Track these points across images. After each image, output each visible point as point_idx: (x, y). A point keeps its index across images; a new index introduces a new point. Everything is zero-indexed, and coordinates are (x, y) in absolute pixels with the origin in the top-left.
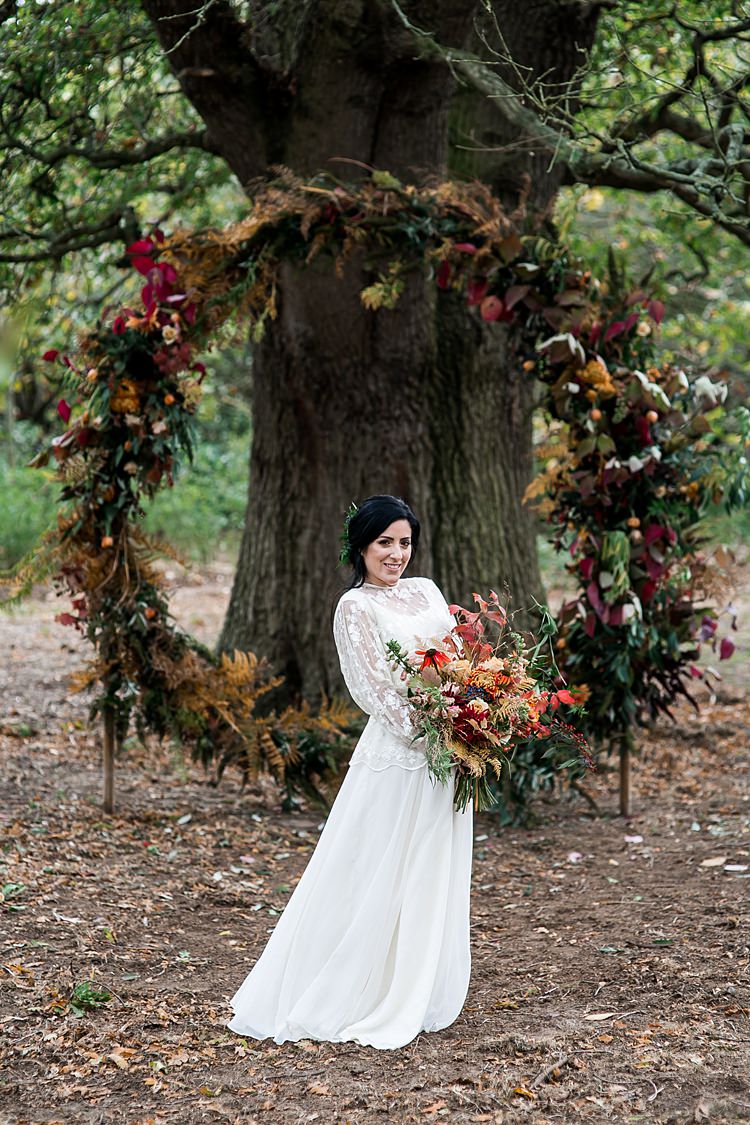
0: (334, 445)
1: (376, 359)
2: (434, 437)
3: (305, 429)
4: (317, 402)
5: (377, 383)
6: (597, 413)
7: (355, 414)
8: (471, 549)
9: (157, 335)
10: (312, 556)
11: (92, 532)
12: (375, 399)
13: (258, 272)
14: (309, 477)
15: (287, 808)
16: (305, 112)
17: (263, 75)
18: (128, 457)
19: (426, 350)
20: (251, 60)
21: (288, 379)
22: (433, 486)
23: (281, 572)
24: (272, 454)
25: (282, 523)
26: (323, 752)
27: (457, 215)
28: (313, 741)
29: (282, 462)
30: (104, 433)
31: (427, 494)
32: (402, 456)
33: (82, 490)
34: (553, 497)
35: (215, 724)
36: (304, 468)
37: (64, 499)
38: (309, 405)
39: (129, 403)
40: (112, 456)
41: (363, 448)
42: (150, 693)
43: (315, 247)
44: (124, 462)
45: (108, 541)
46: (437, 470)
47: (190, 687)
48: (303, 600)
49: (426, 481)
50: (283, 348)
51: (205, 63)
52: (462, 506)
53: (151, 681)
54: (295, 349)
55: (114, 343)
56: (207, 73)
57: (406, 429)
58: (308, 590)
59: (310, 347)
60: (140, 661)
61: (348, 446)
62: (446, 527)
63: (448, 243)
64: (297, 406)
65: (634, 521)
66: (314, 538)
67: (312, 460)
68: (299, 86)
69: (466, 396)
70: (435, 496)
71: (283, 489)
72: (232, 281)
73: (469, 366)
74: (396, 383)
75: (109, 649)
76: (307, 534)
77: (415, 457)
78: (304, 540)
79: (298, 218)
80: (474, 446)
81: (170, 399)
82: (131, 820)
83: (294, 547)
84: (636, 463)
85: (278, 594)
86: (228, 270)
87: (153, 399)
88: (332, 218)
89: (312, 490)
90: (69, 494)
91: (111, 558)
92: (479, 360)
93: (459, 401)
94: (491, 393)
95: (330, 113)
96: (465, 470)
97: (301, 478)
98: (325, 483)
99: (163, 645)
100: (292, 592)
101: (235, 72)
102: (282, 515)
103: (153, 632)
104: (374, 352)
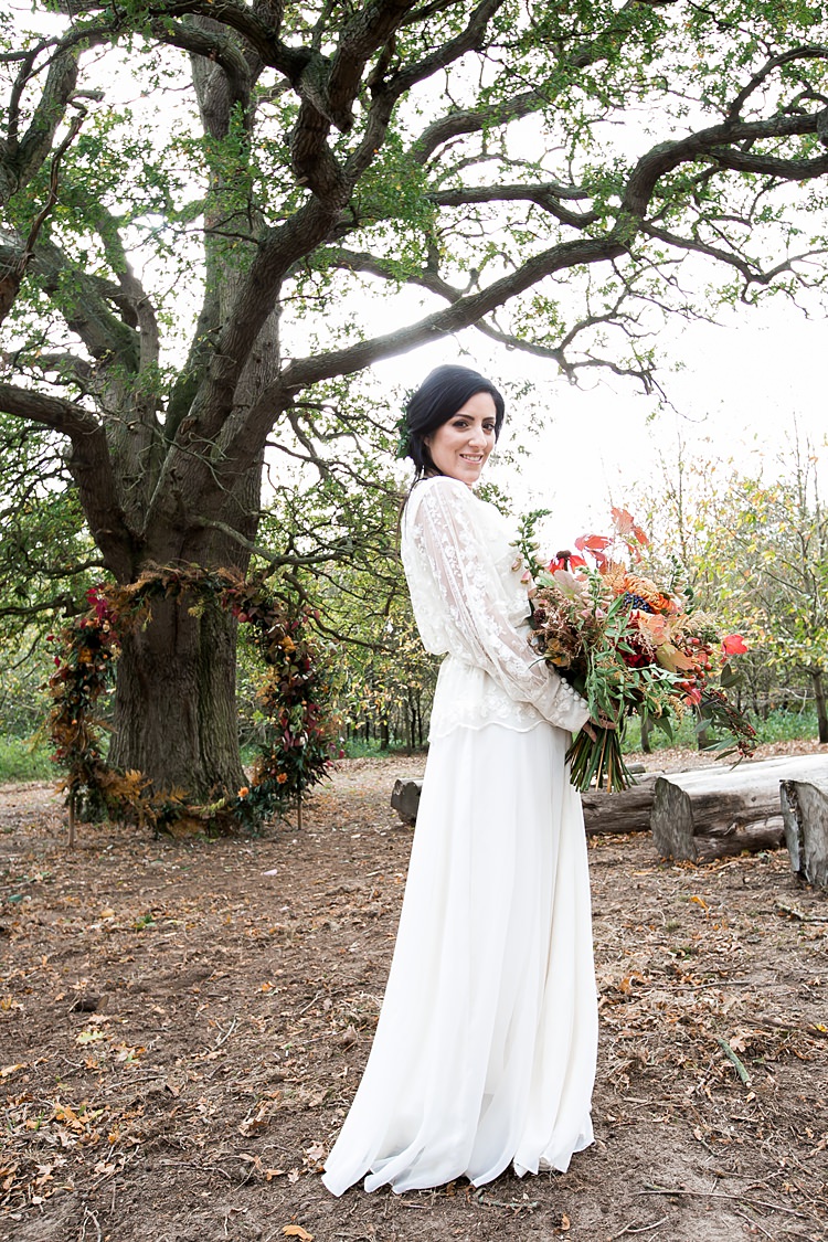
0: (156, 692)
1: (176, 653)
2: (199, 687)
3: (143, 686)
4: (149, 674)
5: (176, 664)
6: (288, 658)
7: (167, 678)
8: (215, 733)
9: (101, 628)
10: (146, 740)
11: (66, 718)
12: (175, 671)
13: (144, 602)
14: (145, 706)
15: (155, 839)
16: (149, 549)
17: (131, 535)
18: (85, 683)
19: (196, 650)
20: (127, 528)
21: (136, 665)
22: (199, 707)
23: (131, 748)
24: (127, 698)
25: (132, 728)
26: (173, 810)
27: (226, 580)
28: (168, 807)
29: (132, 701)
30: (74, 673)
31: (196, 711)
32: (187, 694)
33: (63, 698)
34: (267, 696)
35: (123, 802)
36: (143, 703)
37: (56, 703)
38: (145, 675)
39: (86, 658)
40: (78, 682)
41: (170, 692)
42: (93, 791)
43: (168, 592)
44: (83, 685)
45: (75, 721)
46: (200, 701)
47: (113, 785)
48: (142, 760)
49: (196, 705)
50: (134, 651)
51: (108, 527)
52: (211, 715)
53: (93, 784)
54: (140, 651)
55: (80, 632)
56: (109, 531)
57: (188, 683)
58: (145, 754)
59: (147, 650)
60: (87, 775)
61: (163, 692)
62: (204, 725)
63: (225, 590)
64: (140, 676)
65: (304, 702)
66: (147, 732)
67: (147, 699)
68: (147, 538)
69: (212, 670)
70: (199, 711)
71: (132, 713)
72: (132, 607)
73: (213, 657)
74: (184, 664)
75: (74, 771)
76: (144, 731)
77: (192, 695)
78: (142, 734)
79: (161, 580)
80: (214, 691)
81: (105, 656)
82: (85, 849)
83: (138, 737)
84: (305, 677)
85: (130, 758)
86: (130, 602)
87: (97, 657)
88: (175, 581)
89: (146, 712)
90: (57, 701)
91: (76, 729)
92: (217, 654)
93: (209, 671)
94: (221, 668)
95: (161, 549)
96: (211, 700)
97: (141, 707)
98: (152, 708)
99: (99, 768)
100: (137, 757)
101: (122, 532)
102: (133, 724)
103: (95, 762)
104: (175, 650)
